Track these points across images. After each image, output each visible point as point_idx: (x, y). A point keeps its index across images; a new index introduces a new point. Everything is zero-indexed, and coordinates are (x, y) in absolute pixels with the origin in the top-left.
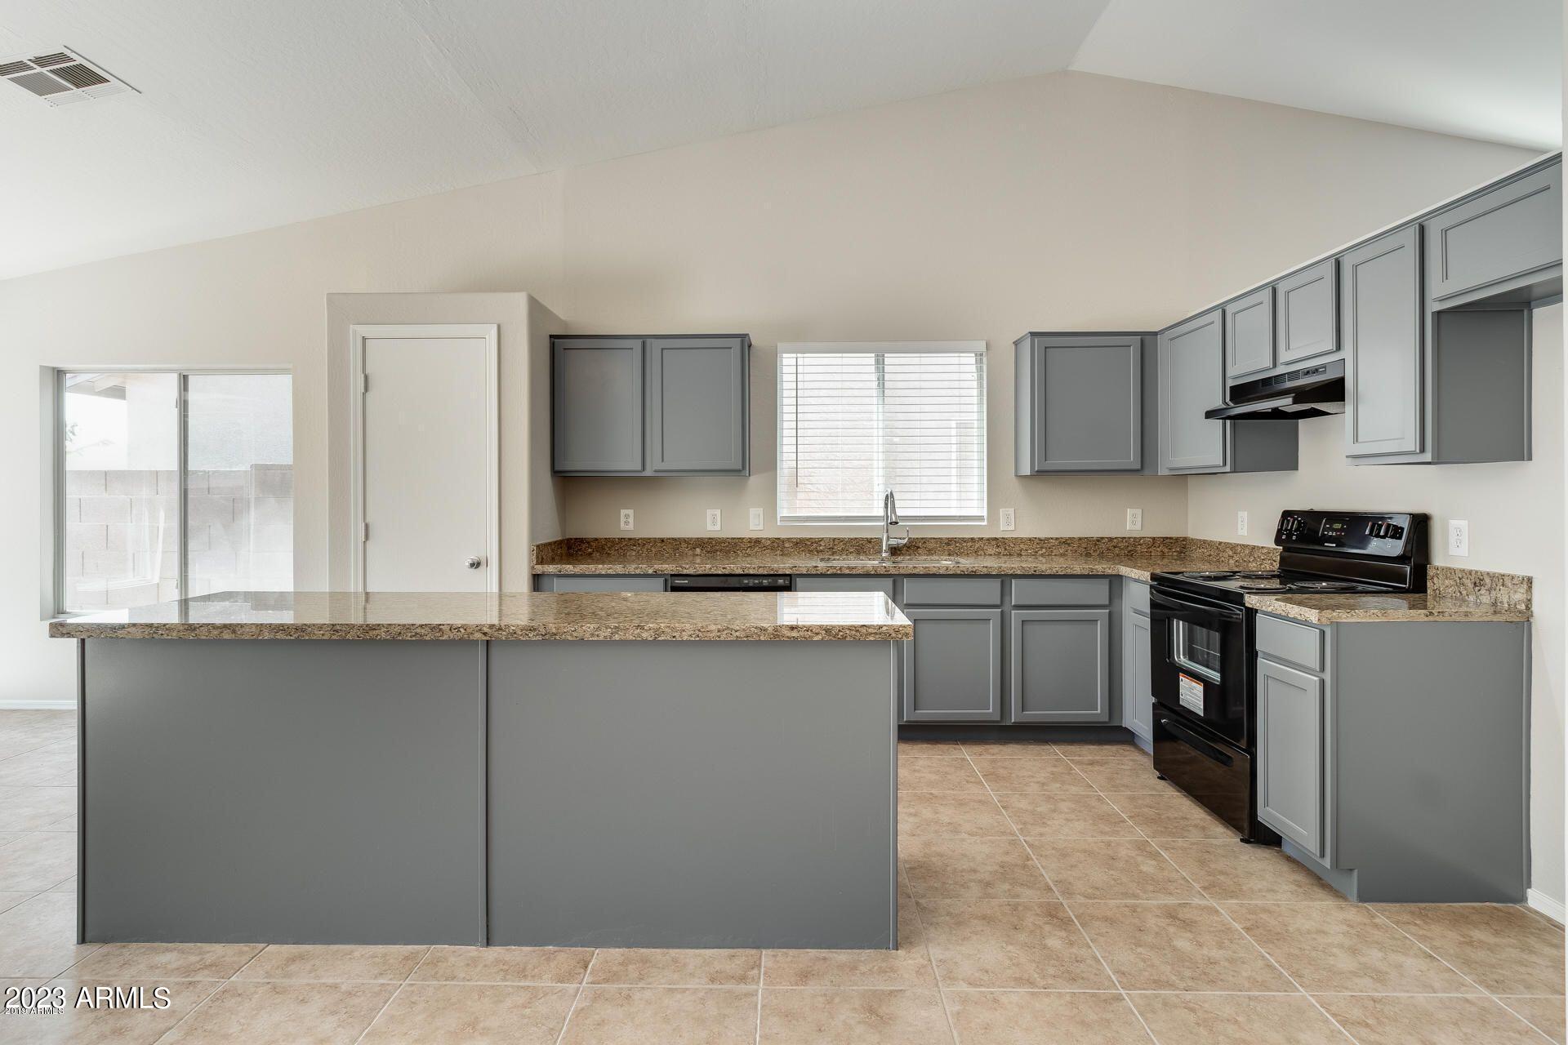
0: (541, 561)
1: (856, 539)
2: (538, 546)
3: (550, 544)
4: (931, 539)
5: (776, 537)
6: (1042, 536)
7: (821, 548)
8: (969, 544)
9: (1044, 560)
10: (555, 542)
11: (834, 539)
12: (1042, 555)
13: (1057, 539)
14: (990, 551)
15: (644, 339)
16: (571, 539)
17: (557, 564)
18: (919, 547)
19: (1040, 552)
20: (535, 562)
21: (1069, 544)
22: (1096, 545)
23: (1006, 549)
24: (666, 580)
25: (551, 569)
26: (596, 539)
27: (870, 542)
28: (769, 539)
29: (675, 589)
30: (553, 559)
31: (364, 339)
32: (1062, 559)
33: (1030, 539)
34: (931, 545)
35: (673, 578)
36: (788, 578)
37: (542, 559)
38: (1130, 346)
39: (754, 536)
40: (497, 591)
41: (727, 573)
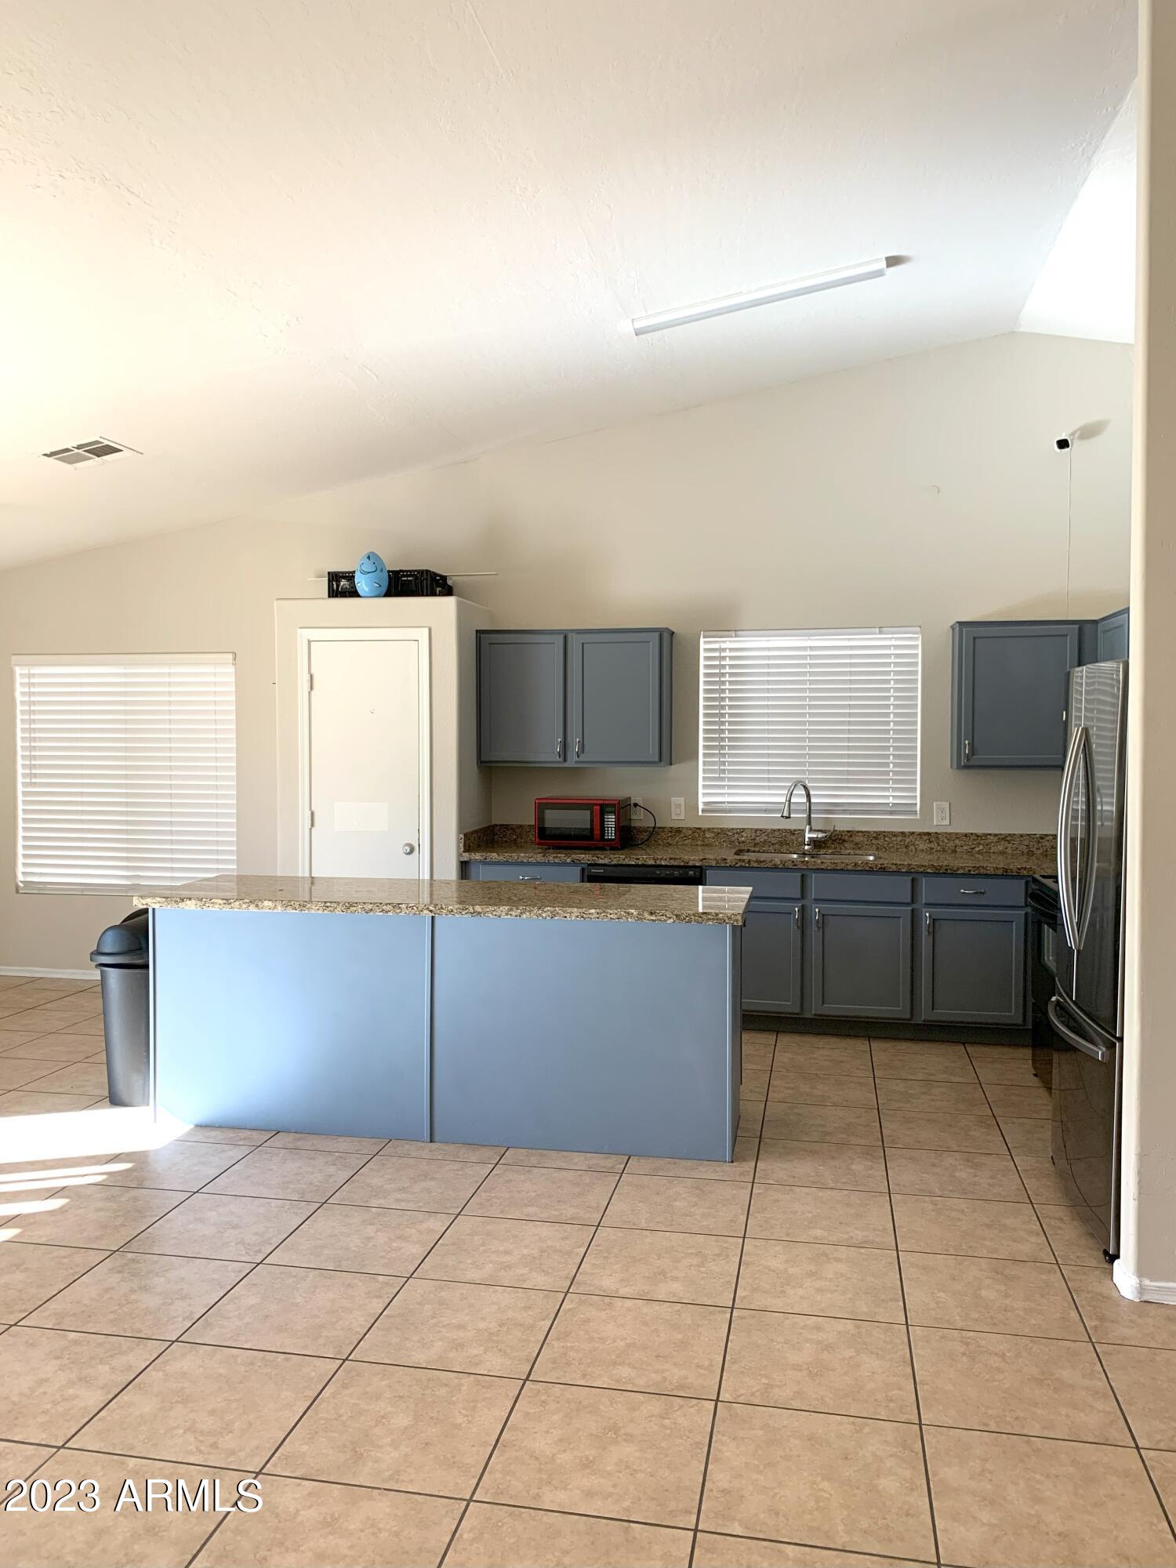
0: (468, 848)
1: (779, 830)
2: (465, 835)
3: (476, 831)
4: (858, 832)
5: (697, 826)
6: (980, 831)
7: (743, 839)
8: (899, 839)
9: (981, 857)
10: (480, 830)
11: (756, 830)
12: (979, 852)
13: (996, 835)
14: (922, 846)
15: (565, 635)
16: (496, 825)
17: (483, 851)
18: (844, 841)
19: (977, 849)
20: (462, 850)
21: (1009, 842)
22: (1039, 842)
23: (939, 845)
24: (583, 870)
25: (478, 856)
26: (521, 826)
27: (794, 834)
28: (690, 829)
29: (592, 879)
30: (479, 846)
31: (309, 642)
32: (1001, 857)
33: (966, 835)
34: (858, 839)
35: (590, 868)
36: (699, 870)
37: (469, 846)
38: (1067, 635)
39: (675, 825)
40: (429, 878)
41: (640, 863)
